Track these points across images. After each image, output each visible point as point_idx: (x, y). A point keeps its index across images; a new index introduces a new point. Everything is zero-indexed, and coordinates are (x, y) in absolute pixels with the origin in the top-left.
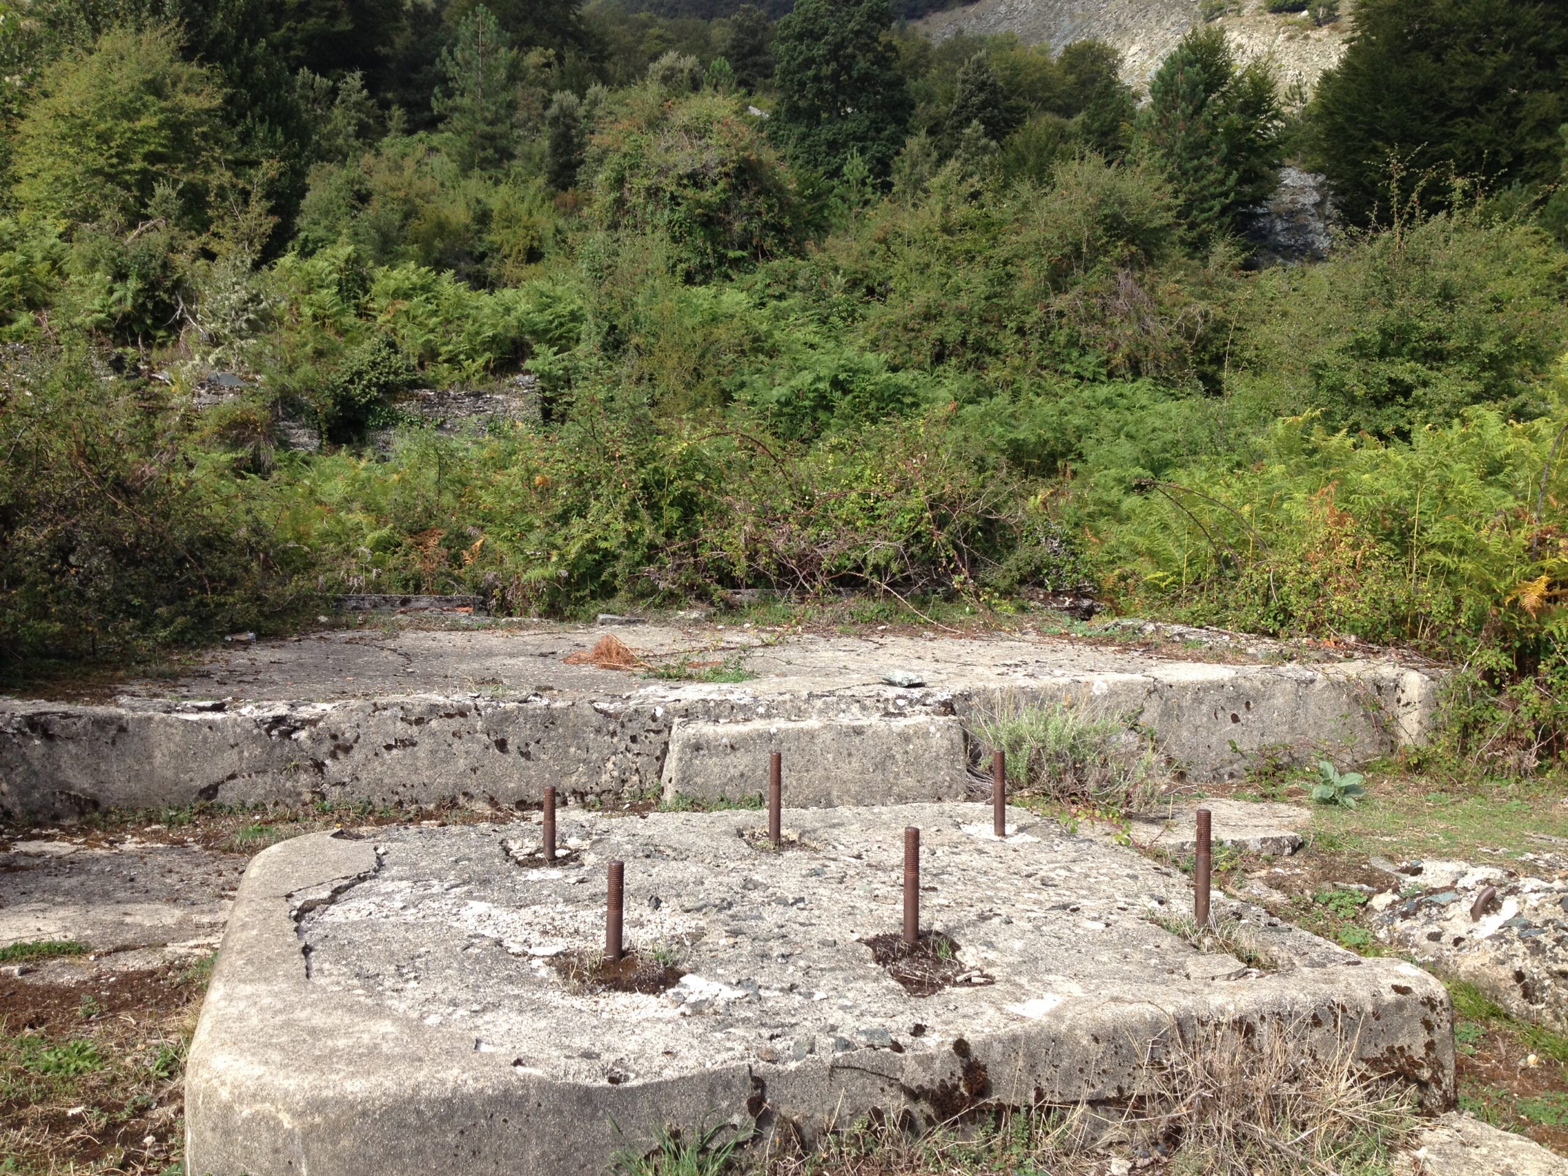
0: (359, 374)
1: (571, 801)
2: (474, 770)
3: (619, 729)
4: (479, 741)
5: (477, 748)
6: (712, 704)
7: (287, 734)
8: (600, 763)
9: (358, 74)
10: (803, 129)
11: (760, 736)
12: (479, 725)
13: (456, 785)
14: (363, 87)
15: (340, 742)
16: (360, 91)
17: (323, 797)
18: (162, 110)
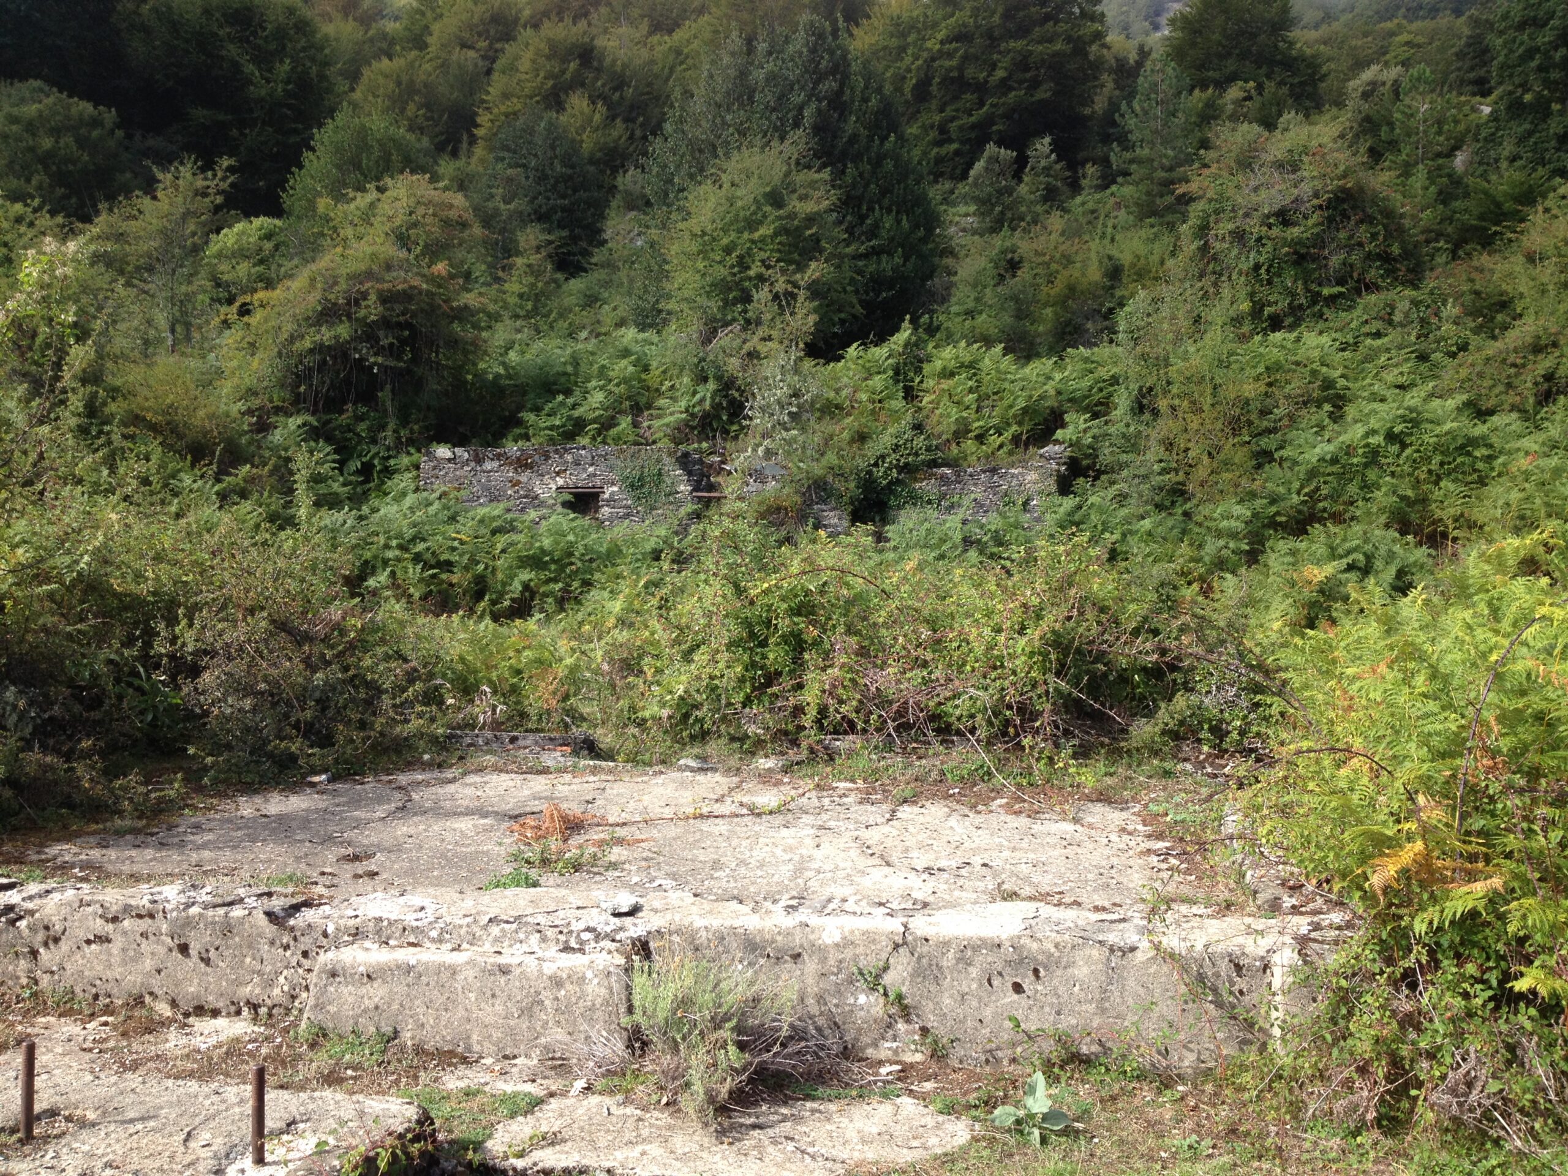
0: (883, 457)
1: (245, 1011)
2: (159, 971)
3: (292, 943)
4: (163, 943)
5: (162, 950)
6: (385, 923)
7: (12, 922)
8: (273, 976)
9: (1047, 140)
10: (1527, 126)
11: (398, 967)
12: (164, 928)
13: (142, 984)
14: (1052, 151)
15: (52, 933)
16: (1048, 157)
17: (36, 983)
18: (780, 218)
